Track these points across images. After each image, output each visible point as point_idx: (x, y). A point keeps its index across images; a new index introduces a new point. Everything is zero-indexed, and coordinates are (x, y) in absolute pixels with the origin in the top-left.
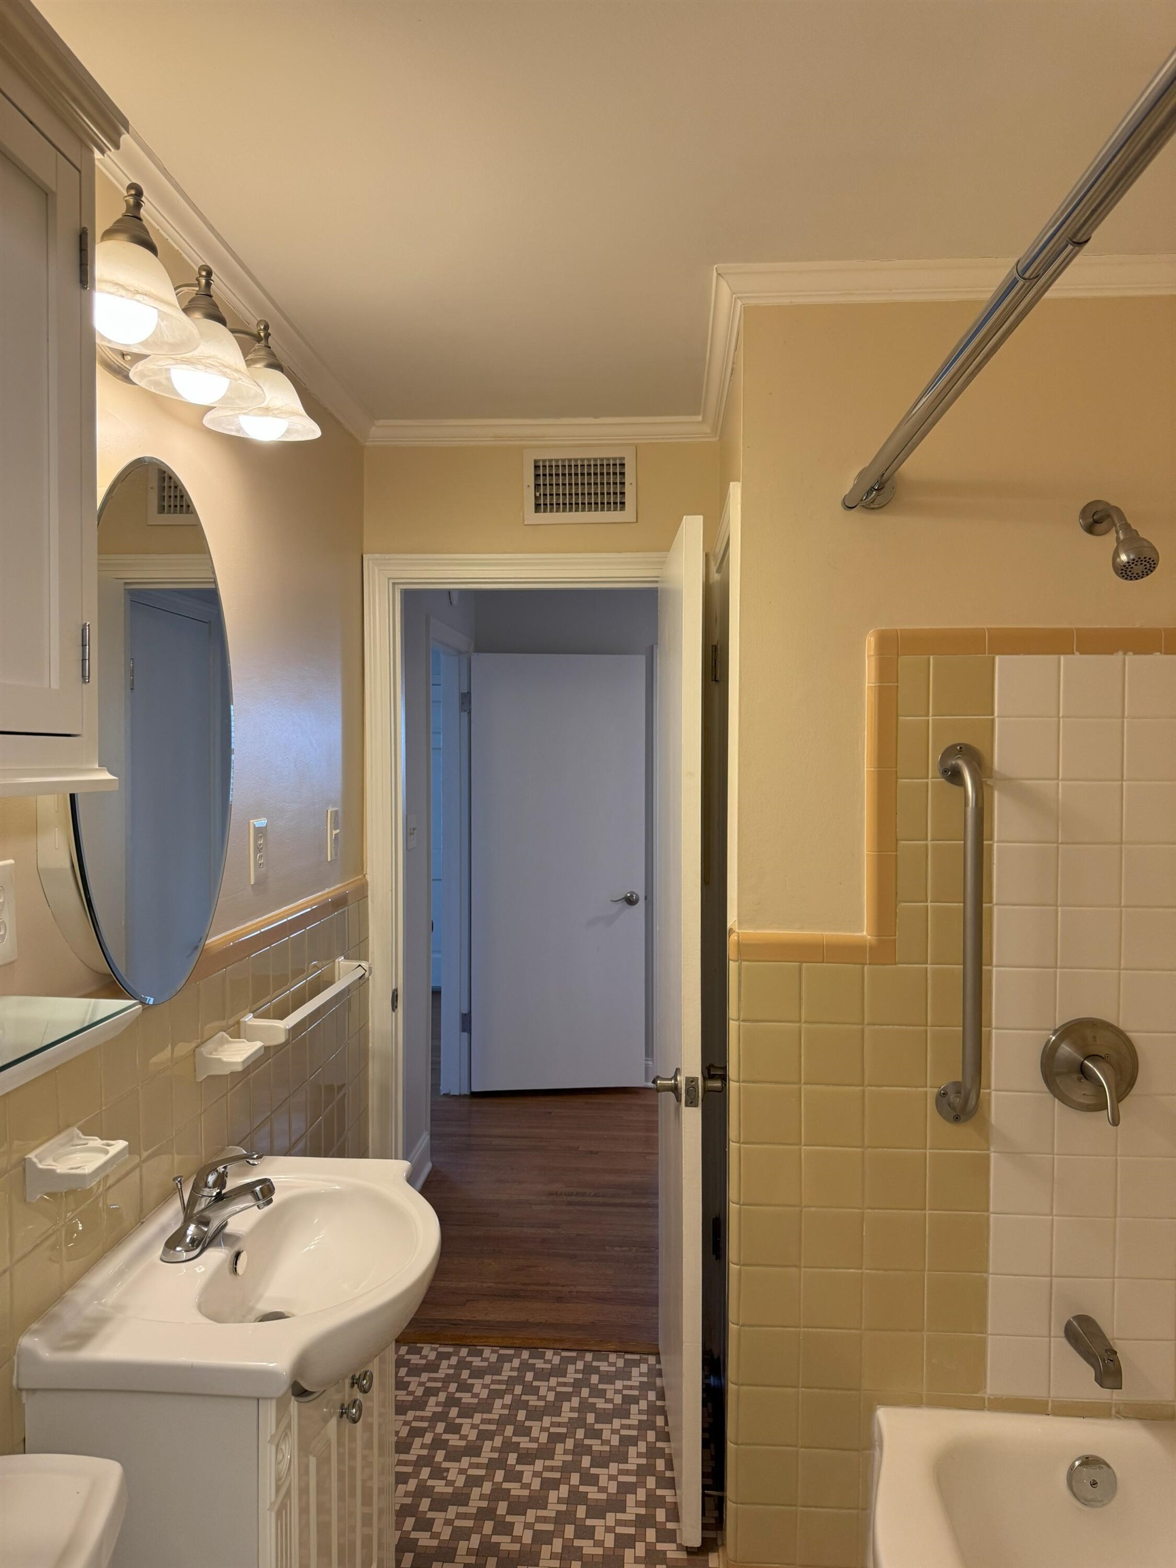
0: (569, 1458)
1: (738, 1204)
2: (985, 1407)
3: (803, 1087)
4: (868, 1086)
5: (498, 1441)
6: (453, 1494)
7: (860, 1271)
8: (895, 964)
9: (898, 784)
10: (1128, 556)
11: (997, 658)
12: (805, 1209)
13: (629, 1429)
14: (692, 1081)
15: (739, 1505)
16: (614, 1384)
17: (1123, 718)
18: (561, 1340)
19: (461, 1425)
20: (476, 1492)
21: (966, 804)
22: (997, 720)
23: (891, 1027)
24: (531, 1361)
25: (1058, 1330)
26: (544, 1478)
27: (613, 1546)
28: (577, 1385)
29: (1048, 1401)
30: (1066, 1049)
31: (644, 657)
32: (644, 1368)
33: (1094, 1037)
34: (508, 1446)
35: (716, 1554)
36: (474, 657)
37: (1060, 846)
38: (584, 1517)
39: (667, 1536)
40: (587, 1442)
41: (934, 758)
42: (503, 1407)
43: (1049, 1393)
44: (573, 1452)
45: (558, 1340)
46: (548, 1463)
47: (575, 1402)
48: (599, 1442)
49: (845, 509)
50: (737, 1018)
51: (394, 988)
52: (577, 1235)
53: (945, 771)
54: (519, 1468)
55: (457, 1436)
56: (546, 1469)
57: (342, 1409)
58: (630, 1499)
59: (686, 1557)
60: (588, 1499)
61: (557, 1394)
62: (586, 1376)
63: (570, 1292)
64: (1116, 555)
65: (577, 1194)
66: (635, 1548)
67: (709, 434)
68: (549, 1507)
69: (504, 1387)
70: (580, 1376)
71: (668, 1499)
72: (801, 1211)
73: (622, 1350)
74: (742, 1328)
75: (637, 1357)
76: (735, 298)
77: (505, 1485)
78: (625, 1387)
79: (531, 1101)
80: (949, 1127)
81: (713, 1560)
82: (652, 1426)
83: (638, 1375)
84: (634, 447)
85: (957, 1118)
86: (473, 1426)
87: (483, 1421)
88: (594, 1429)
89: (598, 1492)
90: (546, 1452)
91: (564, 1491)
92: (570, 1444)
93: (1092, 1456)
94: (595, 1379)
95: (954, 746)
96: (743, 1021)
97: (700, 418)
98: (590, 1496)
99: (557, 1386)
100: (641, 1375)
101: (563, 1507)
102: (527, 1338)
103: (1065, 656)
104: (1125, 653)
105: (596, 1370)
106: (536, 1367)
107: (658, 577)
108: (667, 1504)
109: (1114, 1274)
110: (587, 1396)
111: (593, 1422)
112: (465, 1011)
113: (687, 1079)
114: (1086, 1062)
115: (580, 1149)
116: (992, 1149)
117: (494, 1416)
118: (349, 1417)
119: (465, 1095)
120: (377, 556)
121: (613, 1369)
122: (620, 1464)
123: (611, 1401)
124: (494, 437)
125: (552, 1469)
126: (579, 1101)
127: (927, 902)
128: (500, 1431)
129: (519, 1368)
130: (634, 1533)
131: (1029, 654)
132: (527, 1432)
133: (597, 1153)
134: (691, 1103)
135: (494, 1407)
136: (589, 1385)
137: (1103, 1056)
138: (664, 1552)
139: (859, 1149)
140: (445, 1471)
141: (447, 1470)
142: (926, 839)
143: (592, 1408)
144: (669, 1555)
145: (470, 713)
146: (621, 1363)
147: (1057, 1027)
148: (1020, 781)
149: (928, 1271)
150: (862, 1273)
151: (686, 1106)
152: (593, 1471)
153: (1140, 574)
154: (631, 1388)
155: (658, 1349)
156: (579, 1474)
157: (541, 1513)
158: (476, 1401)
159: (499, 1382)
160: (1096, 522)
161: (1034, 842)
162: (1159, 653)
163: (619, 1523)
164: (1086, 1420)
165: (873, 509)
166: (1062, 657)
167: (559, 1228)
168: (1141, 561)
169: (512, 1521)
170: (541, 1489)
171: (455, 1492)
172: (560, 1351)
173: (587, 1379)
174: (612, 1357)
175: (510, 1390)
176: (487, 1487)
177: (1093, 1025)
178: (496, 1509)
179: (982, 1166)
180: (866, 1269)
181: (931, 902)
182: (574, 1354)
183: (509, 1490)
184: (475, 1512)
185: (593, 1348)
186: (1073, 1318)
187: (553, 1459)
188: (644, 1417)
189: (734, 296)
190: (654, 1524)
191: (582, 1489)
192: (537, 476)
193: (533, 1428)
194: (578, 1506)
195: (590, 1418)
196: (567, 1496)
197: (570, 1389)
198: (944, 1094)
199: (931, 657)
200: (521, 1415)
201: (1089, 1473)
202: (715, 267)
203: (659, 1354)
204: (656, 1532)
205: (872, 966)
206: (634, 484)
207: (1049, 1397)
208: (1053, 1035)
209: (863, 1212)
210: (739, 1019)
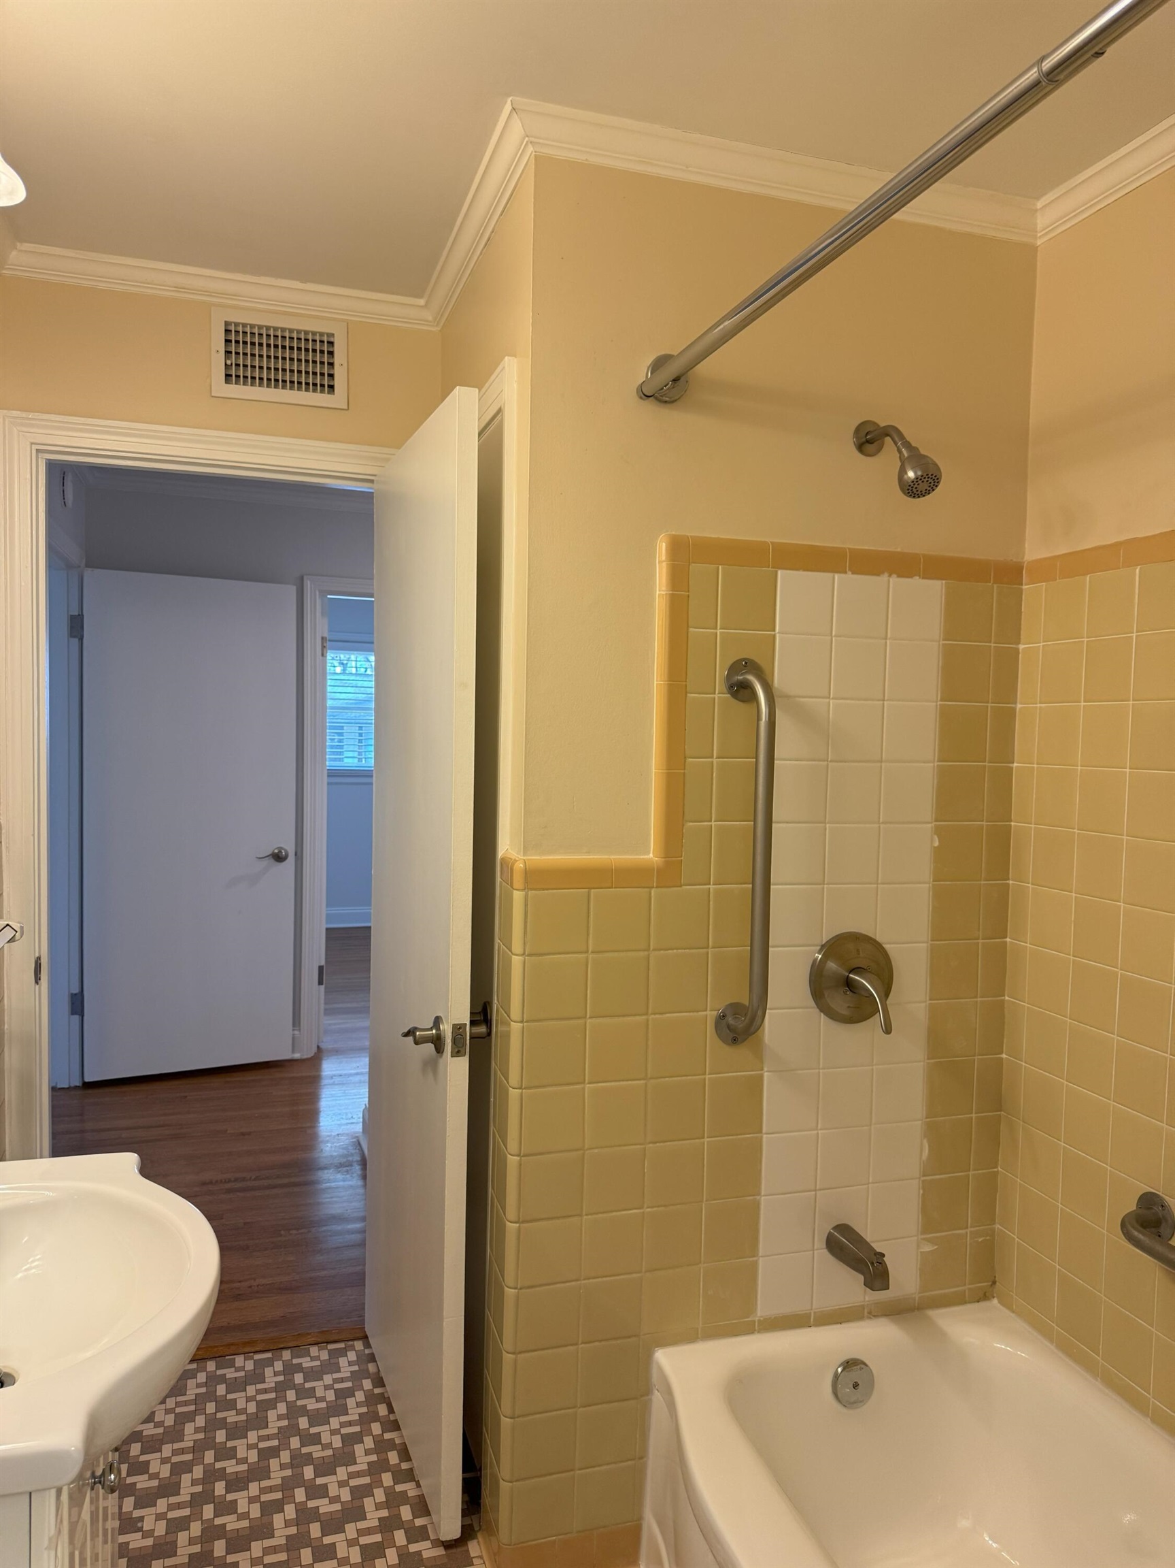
0: (288, 1472)
1: (518, 1155)
2: (755, 1330)
3: (589, 1021)
4: (652, 1014)
5: (198, 1472)
6: (154, 1546)
7: (642, 1211)
8: (681, 886)
9: (687, 698)
10: (915, 473)
11: (779, 572)
12: (588, 1152)
13: (351, 1426)
14: (460, 1028)
15: (514, 1483)
16: (323, 1380)
17: (886, 639)
18: (251, 1343)
19: (148, 1462)
20: (183, 1537)
21: (759, 718)
22: (777, 635)
23: (675, 951)
24: (219, 1372)
25: (820, 1243)
26: (264, 1502)
27: (361, 1561)
28: (280, 1389)
29: (810, 1313)
30: (832, 965)
31: (295, 587)
32: (352, 1356)
33: (858, 951)
34: (212, 1475)
35: (475, 1542)
36: (89, 574)
37: (830, 764)
38: (320, 1535)
39: (420, 1534)
40: (305, 1450)
41: (721, 673)
42: (197, 1430)
43: (812, 1306)
44: (291, 1465)
45: (248, 1342)
46: (264, 1484)
47: (282, 1408)
48: (319, 1447)
49: (641, 398)
50: (522, 953)
51: (37, 955)
52: (245, 1224)
53: (731, 687)
54: (230, 1497)
55: (146, 1477)
56: (263, 1491)
57: (95, 1478)
58: (368, 1503)
59: (445, 1553)
60: (320, 1514)
61: (259, 1403)
62: (287, 1377)
63: (250, 1287)
64: (902, 471)
65: (236, 1180)
66: (385, 1557)
67: (430, 322)
68: (277, 1533)
69: (192, 1408)
70: (281, 1378)
71: (411, 1494)
72: (584, 1154)
73: (324, 1340)
74: (520, 1291)
75: (342, 1345)
76: (527, 142)
77: (218, 1521)
78: (336, 1381)
79: (157, 1086)
80: (727, 1050)
81: (474, 1548)
82: (375, 1417)
83: (347, 1365)
84: (346, 324)
85: (735, 1040)
86: (164, 1461)
87: (175, 1452)
88: (310, 1435)
89: (330, 1503)
90: (259, 1472)
91: (290, 1511)
92: (285, 1456)
93: (852, 1359)
94: (299, 1378)
95: (740, 660)
96: (529, 955)
97: (422, 302)
98: (321, 1510)
99: (257, 1394)
100: (350, 1364)
101: (293, 1530)
102: (211, 1347)
103: (839, 574)
104: (890, 576)
105: (299, 1368)
106: (227, 1377)
107: (375, 475)
108: (410, 1499)
109: (869, 1180)
110: (295, 1399)
111: (308, 1427)
112: (76, 990)
113: (455, 1026)
114: (851, 975)
115: (228, 1132)
116: (765, 1069)
117: (188, 1443)
118: (105, 1486)
119: (76, 1087)
120: (15, 413)
121: (318, 1363)
122: (348, 1467)
123: (322, 1399)
124: (175, 287)
125: (271, 1489)
126: (216, 1081)
127: (711, 821)
128: (199, 1460)
129: (206, 1383)
130: (381, 1540)
131: (808, 570)
132: (231, 1454)
133: (249, 1134)
134: (457, 1053)
135: (185, 1434)
136: (294, 1387)
137: (865, 968)
138: (419, 1553)
139: (642, 1082)
140: (139, 1521)
141: (141, 1519)
142: (712, 757)
143: (303, 1411)
144: (425, 1555)
145: (81, 639)
146: (324, 1355)
147: (824, 943)
148: (797, 699)
149: (706, 1201)
150: (643, 1212)
151: (452, 1056)
152: (319, 1481)
153: (924, 492)
154: (342, 1380)
155: (365, 1332)
156: (304, 1488)
157: (268, 1543)
158: (160, 1430)
159: (186, 1403)
160: (868, 442)
161: (808, 760)
162: (918, 578)
163: (361, 1532)
164: (843, 1325)
165: (666, 402)
166: (836, 576)
167: (222, 1219)
168: (928, 478)
169: (235, 1561)
170: (262, 1516)
171: (156, 1543)
172: (252, 1354)
173: (289, 1380)
174: (314, 1351)
175: (201, 1410)
176: (196, 1529)
177: (857, 938)
178: (213, 1551)
179: (755, 1086)
180: (648, 1207)
181: (715, 822)
182: (269, 1355)
183: (224, 1525)
184: (187, 1561)
185: (290, 1344)
186: (833, 1229)
187: (270, 1478)
188: (364, 1410)
189: (527, 139)
190: (400, 1524)
191: (311, 1504)
192: (228, 341)
193: (238, 1448)
194: (311, 1525)
195: (303, 1423)
196: (295, 1517)
197: (273, 1395)
198: (723, 1016)
199: (720, 567)
200: (221, 1436)
201: (855, 1375)
202: (511, 99)
203: (366, 1337)
204: (405, 1533)
205: (659, 890)
206: (345, 365)
207: (812, 1309)
208: (819, 953)
209: (645, 1149)
210: (524, 954)
